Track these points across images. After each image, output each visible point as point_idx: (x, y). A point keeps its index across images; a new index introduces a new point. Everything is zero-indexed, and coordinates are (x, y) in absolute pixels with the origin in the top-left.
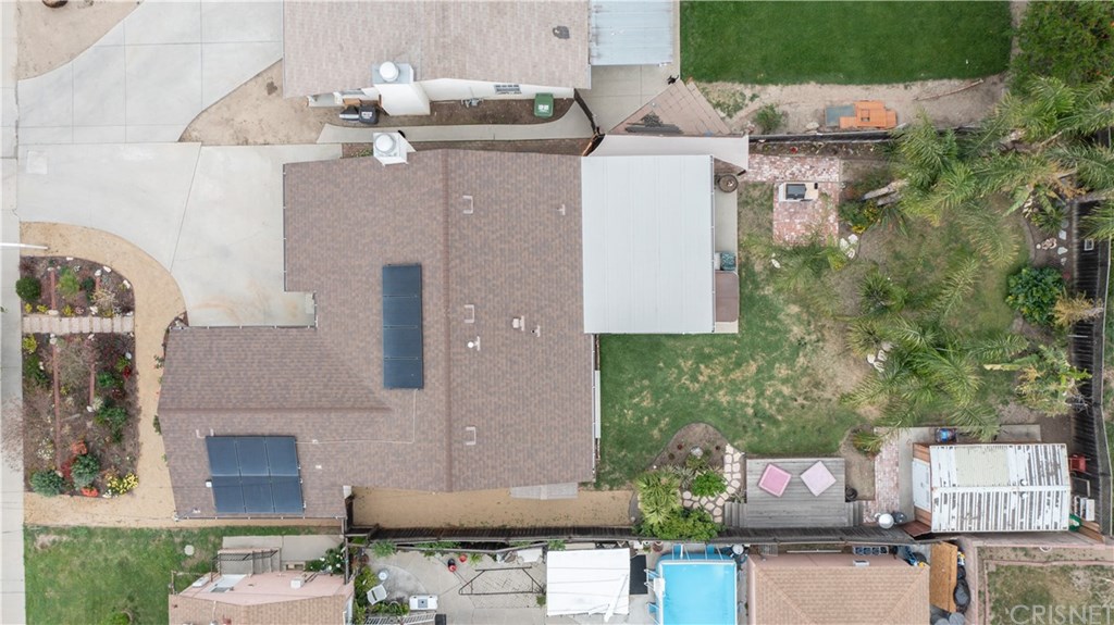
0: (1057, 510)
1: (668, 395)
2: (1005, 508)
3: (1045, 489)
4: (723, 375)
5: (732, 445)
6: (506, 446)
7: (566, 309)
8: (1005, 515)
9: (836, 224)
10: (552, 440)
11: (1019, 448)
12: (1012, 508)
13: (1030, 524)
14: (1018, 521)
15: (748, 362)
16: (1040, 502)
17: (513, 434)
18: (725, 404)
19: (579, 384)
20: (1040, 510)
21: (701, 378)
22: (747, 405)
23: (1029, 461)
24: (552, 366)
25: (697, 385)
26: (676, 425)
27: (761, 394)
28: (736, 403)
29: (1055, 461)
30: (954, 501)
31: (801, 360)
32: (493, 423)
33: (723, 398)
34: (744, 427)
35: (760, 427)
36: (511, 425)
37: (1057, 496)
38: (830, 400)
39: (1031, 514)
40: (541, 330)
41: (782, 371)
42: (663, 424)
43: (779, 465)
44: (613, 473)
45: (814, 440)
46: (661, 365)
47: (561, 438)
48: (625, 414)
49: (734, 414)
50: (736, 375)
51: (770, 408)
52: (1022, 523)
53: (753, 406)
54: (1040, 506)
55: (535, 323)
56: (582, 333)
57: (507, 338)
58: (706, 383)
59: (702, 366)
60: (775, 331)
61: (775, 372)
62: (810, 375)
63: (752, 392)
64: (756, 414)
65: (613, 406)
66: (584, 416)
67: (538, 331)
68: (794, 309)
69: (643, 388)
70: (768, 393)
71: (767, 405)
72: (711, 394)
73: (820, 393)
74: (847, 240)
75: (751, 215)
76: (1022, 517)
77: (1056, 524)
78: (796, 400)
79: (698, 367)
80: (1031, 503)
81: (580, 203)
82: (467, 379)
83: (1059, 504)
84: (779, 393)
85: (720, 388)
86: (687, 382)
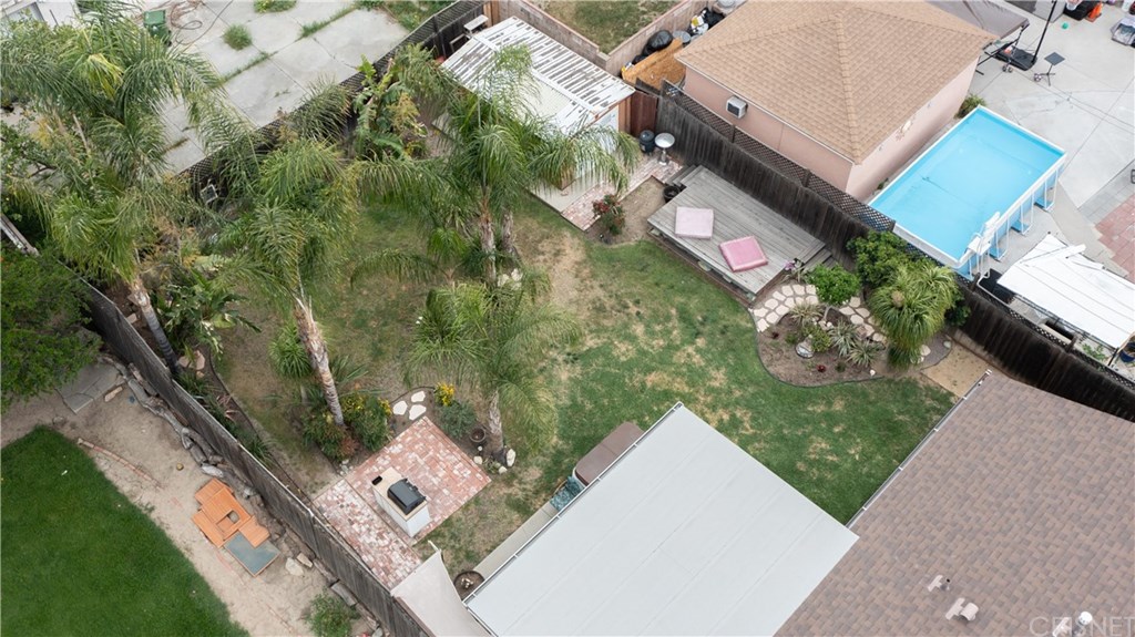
0: (506, 32)
1: (786, 432)
5: (755, 327)
6: (1108, 474)
8: (553, 58)
9: (398, 439)
10: (1021, 446)
15: (653, 389)
17: (1083, 481)
18: (723, 370)
19: (922, 484)
20: (520, 41)
21: (726, 417)
22: (698, 350)
24: (949, 528)
25: (738, 414)
26: (804, 396)
27: (671, 347)
28: (709, 362)
30: (588, 94)
31: (591, 342)
32: (1111, 511)
33: (719, 378)
34: (723, 333)
35: (705, 319)
36: (1078, 493)
37: (494, 38)
38: (601, 286)
39: (532, 44)
40: (929, 581)
41: (623, 350)
42: (820, 409)
43: (724, 263)
45: (658, 267)
48: (862, 453)
49: (723, 354)
51: (674, 328)
53: (693, 343)
54: (517, 43)
55: (933, 596)
56: (864, 538)
57: (1001, 605)
58: (725, 407)
60: (589, 393)
61: (632, 354)
62: (598, 324)
63: (680, 358)
64: (698, 334)
67: (937, 582)
68: (544, 396)
69: (811, 463)
70: (661, 343)
71: (675, 332)
72: (730, 392)
73: (605, 299)
74: (407, 413)
77: (519, 25)
78: (638, 313)
82: (1117, 591)
83: (499, 34)
84: (651, 333)
85: (712, 390)
86: (748, 426)
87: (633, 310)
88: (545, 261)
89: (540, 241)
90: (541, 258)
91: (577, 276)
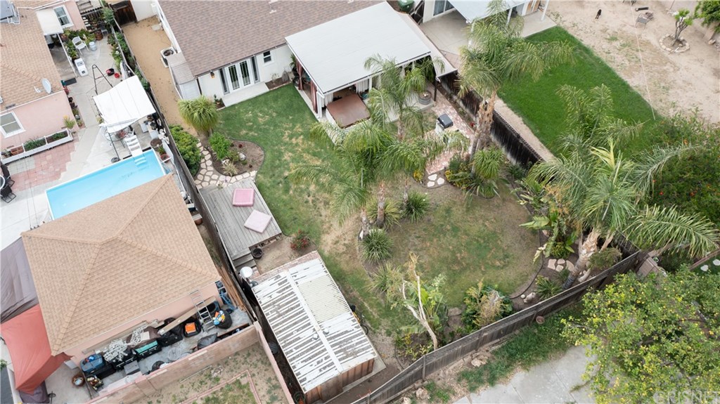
0: (317, 373)
1: (272, 128)
2: (298, 330)
3: (330, 352)
4: (302, 150)
5: (257, 173)
7: (294, 23)
8: (292, 334)
9: (443, 168)
10: (210, 42)
11: (354, 321)
12: (300, 336)
13: (294, 358)
14: (292, 347)
15: (319, 158)
16: (316, 355)
17: (204, 18)
18: (283, 159)
19: (252, 46)
20: (310, 358)
21: (293, 140)
22: (290, 170)
23: (347, 332)
24: (256, 26)
25: (288, 139)
26: (255, 140)
28: (288, 164)
29: (358, 352)
30: (284, 289)
33: (287, 156)
34: (274, 175)
35: (278, 184)
37: (328, 366)
38: (321, 216)
39: (303, 353)
40: (274, 13)
41: (325, 179)
42: (252, 133)
43: (256, 196)
46: (291, 118)
47: (214, 47)
48: (248, 113)
49: (279, 166)
50: (307, 157)
52: (291, 351)
53: (291, 174)
54: (313, 356)
55: (277, 8)
56: (284, 36)
58: (292, 144)
59: (302, 137)
61: (322, 176)
64: (286, 178)
65: (250, 106)
66: (233, 56)
67: (273, 11)
69: (270, 115)
72: (286, 149)
73: (322, 208)
74: (437, 178)
76: (296, 348)
77: (305, 379)
78: (309, 196)
79: (300, 135)
80: (312, 348)
81: (360, 9)
83: (324, 371)
84: (308, 185)
85: (293, 152)
86: (287, 134)
87: (310, 199)
88: (345, 239)
89: (344, 253)
90: (346, 242)
91: (331, 225)
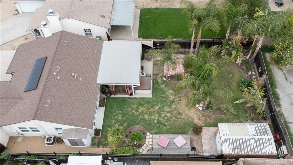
0: (270, 146)
1: (127, 116)
2: (250, 145)
3: (263, 137)
4: (147, 110)
5: (149, 132)
6: (60, 109)
7: (92, 75)
8: (250, 148)
9: (183, 70)
10: (78, 112)
11: (251, 124)
12: (253, 145)
13: (261, 152)
14: (256, 150)
15: (155, 106)
16: (263, 143)
17: (64, 106)
18: (147, 119)
20: (264, 146)
21: (139, 111)
22: (155, 119)
23: (255, 129)
24: (83, 89)
25: (138, 113)
26: (129, 125)
27: (160, 116)
28: (151, 119)
29: (265, 129)
30: (230, 142)
31: (173, 106)
32: (57, 101)
33: (147, 117)
34: (154, 126)
35: (159, 127)
36: (64, 104)
37: (269, 141)
38: (184, 118)
39: (261, 147)
40: (82, 79)
41: (167, 109)
42: (125, 125)
44: (104, 141)
45: (179, 131)
46: (126, 106)
47: (82, 112)
48: (112, 122)
49: (150, 122)
50: (152, 110)
51: (163, 120)
52: (258, 151)
53: (157, 120)
54: (263, 144)
55: (80, 77)
56: (96, 82)
57: (69, 78)
58: (141, 112)
59: (140, 107)
60: (164, 97)
61: (165, 109)
62: (176, 110)
63: (157, 115)
64: (158, 123)
65: (108, 119)
66: (92, 107)
67: (81, 79)
68: (171, 91)
69: (119, 113)
70: (162, 116)
71: (162, 120)
72: (142, 116)
73: (180, 116)
75: (157, 67)
76: (257, 149)
77: (272, 152)
78: (172, 118)
79: (138, 107)
80: (260, 143)
81: (101, 51)
82: (52, 86)
83: (271, 143)
84: (166, 116)
85: (146, 114)
86: (134, 112)
87: (174, 118)
88: (199, 115)
89: (205, 119)
90: (201, 115)
91: (191, 117)
